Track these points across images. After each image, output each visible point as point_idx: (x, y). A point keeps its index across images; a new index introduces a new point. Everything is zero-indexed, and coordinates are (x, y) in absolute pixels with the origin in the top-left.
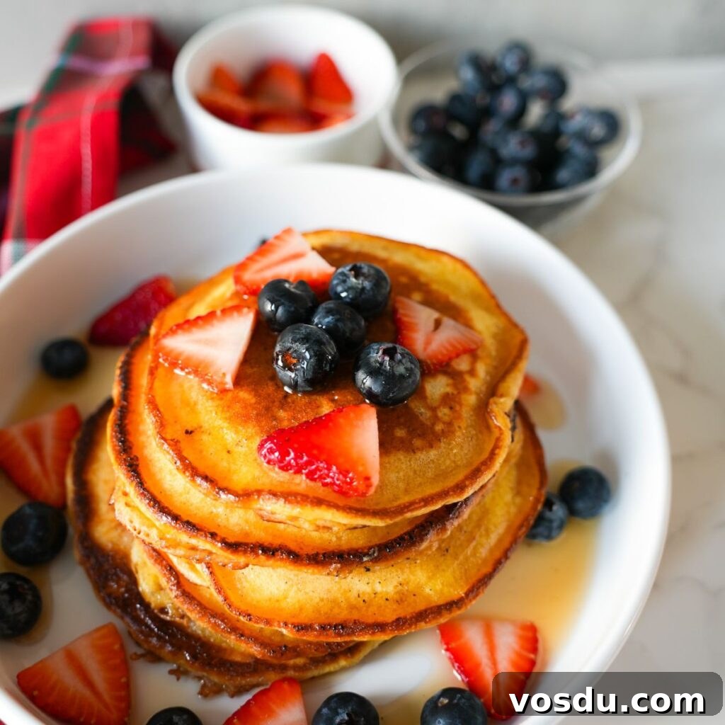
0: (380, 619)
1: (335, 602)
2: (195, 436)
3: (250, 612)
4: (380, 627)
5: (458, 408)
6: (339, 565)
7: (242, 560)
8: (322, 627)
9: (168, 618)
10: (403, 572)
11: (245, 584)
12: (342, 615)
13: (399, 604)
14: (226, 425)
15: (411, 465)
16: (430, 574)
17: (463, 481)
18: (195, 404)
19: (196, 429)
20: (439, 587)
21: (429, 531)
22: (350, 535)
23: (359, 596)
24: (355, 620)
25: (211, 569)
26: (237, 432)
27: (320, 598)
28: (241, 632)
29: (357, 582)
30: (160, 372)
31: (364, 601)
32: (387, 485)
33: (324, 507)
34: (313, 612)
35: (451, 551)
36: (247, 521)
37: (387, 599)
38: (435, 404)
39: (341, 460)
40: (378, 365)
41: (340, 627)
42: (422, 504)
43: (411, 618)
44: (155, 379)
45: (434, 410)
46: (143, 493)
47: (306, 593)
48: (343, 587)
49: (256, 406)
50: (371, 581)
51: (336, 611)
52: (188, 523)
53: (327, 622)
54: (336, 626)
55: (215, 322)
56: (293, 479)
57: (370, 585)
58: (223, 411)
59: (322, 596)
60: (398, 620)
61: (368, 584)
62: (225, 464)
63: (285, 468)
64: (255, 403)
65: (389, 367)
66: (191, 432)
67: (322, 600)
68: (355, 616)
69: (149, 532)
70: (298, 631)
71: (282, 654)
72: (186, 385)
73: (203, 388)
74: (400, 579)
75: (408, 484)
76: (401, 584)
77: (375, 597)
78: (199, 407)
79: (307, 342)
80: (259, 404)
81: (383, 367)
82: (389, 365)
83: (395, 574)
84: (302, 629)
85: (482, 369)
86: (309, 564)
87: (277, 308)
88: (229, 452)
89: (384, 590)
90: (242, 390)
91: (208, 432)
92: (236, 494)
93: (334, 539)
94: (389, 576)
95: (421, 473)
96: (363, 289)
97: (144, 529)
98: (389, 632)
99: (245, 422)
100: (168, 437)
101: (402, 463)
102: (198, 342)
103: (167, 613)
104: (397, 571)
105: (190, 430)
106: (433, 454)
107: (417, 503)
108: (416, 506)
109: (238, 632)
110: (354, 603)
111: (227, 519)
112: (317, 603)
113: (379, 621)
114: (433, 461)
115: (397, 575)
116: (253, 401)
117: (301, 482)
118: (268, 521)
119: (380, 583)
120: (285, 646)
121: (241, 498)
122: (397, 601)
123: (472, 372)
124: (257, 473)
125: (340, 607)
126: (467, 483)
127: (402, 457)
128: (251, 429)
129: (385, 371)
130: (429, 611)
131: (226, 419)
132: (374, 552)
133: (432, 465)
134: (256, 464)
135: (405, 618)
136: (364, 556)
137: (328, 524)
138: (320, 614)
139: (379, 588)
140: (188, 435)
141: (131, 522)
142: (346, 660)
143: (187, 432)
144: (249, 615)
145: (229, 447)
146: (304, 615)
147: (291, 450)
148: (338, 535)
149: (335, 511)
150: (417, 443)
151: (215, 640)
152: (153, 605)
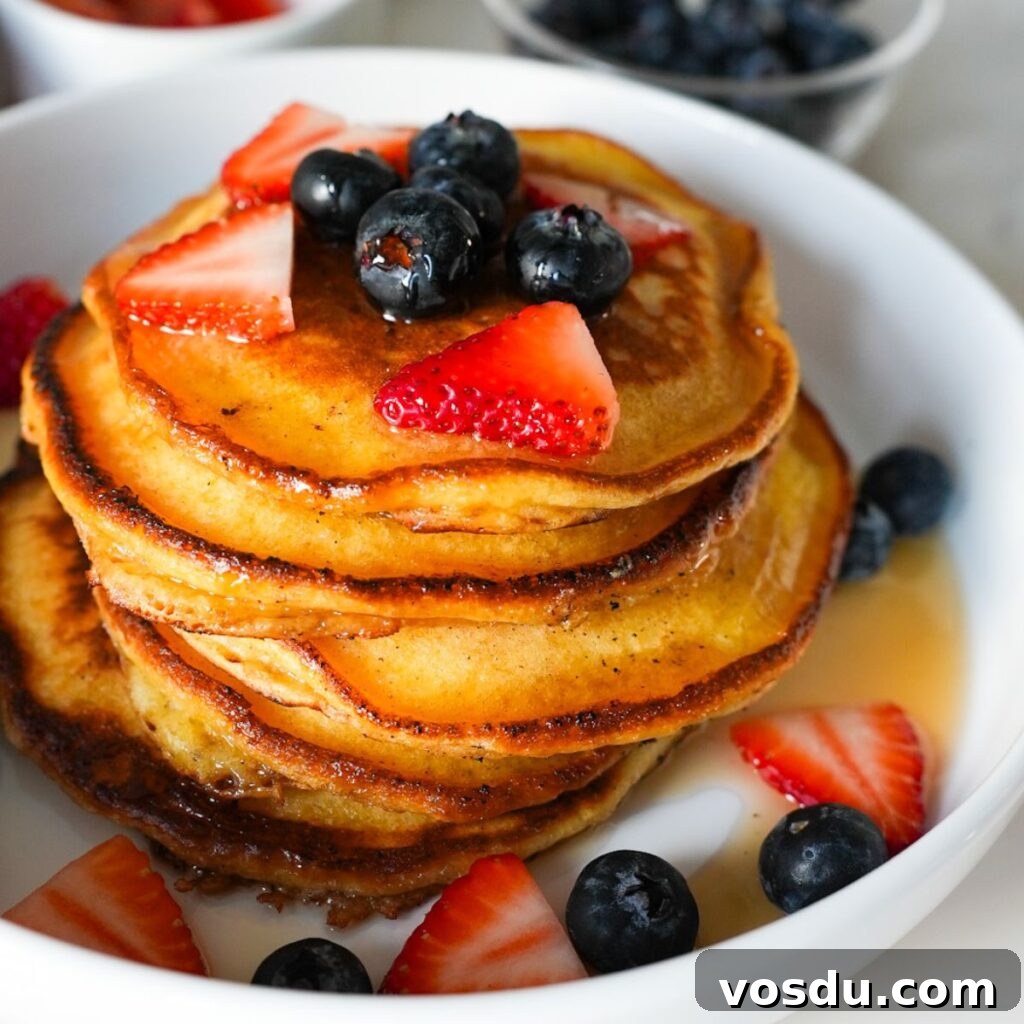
0: (656, 694)
1: (563, 681)
2: (245, 416)
3: (416, 718)
4: (659, 707)
5: (694, 317)
6: (571, 591)
7: (389, 610)
8: (557, 722)
9: (239, 793)
10: (670, 615)
11: (390, 676)
12: (586, 699)
13: (680, 665)
14: (296, 388)
15: (652, 405)
16: (717, 612)
17: (748, 422)
18: (224, 370)
19: (241, 406)
20: (738, 631)
21: (706, 522)
22: (571, 546)
23: (604, 664)
24: (612, 702)
25: (320, 659)
26: (322, 395)
27: (536, 676)
28: (396, 776)
29: (596, 640)
30: (136, 335)
31: (616, 670)
32: (622, 440)
33: (532, 473)
34: (530, 702)
35: (738, 573)
36: (378, 547)
37: (656, 661)
38: (658, 311)
39: (544, 387)
40: (559, 234)
41: (590, 717)
42: (693, 461)
43: (711, 683)
44: (131, 345)
45: (659, 320)
46: (165, 534)
47: (509, 672)
48: (573, 652)
49: (343, 351)
50: (619, 635)
51: (570, 695)
52: (273, 563)
53: (562, 712)
54: (581, 716)
55: (222, 236)
56: (457, 445)
57: (618, 641)
58: (283, 369)
59: (538, 671)
60: (689, 688)
61: (615, 639)
62: (318, 447)
63: (439, 427)
64: (341, 347)
65: (579, 234)
66: (233, 412)
67: (540, 680)
68: (609, 695)
69: (192, 605)
70: (515, 735)
71: (484, 802)
72: (195, 347)
73: (231, 343)
74: (669, 626)
75: (657, 436)
76: (672, 633)
77: (634, 660)
78: (234, 374)
79: (426, 208)
80: (349, 347)
81: (570, 237)
82: (580, 230)
83: (656, 619)
84: (523, 730)
85: (708, 266)
86: (516, 596)
87: (339, 189)
88: (318, 428)
89: (646, 646)
90: (307, 334)
91: (266, 405)
92: (362, 483)
93: (545, 555)
94: (647, 622)
95: (673, 418)
96: (479, 146)
97: (180, 602)
98: (676, 713)
99: (334, 375)
100: (194, 422)
101: (638, 401)
102: (203, 268)
103: (233, 787)
104: (658, 613)
105: (230, 408)
106: (683, 385)
107: (684, 461)
108: (684, 466)
109: (390, 776)
110: (600, 676)
111: (342, 550)
112: (533, 687)
113: (655, 697)
114: (686, 398)
115: (660, 620)
116: (335, 344)
117: (474, 445)
118: (424, 530)
119: (635, 635)
120: (485, 787)
121: (374, 487)
122: (674, 662)
123: (695, 269)
124: (385, 447)
125: (575, 687)
126: (755, 424)
127: (634, 392)
128: (348, 385)
129: (575, 241)
130: (737, 667)
131: (295, 378)
132: (626, 564)
133: (685, 404)
134: (377, 435)
135: (700, 684)
136: (611, 570)
137: (541, 513)
138: (544, 704)
139: (636, 646)
140: (229, 417)
141: (150, 597)
142: (593, 808)
143: (225, 412)
144: (417, 723)
145: (317, 421)
146: (516, 710)
147: (446, 387)
148: (551, 548)
149: (554, 478)
150: (653, 369)
151: (334, 822)
152: (202, 777)
